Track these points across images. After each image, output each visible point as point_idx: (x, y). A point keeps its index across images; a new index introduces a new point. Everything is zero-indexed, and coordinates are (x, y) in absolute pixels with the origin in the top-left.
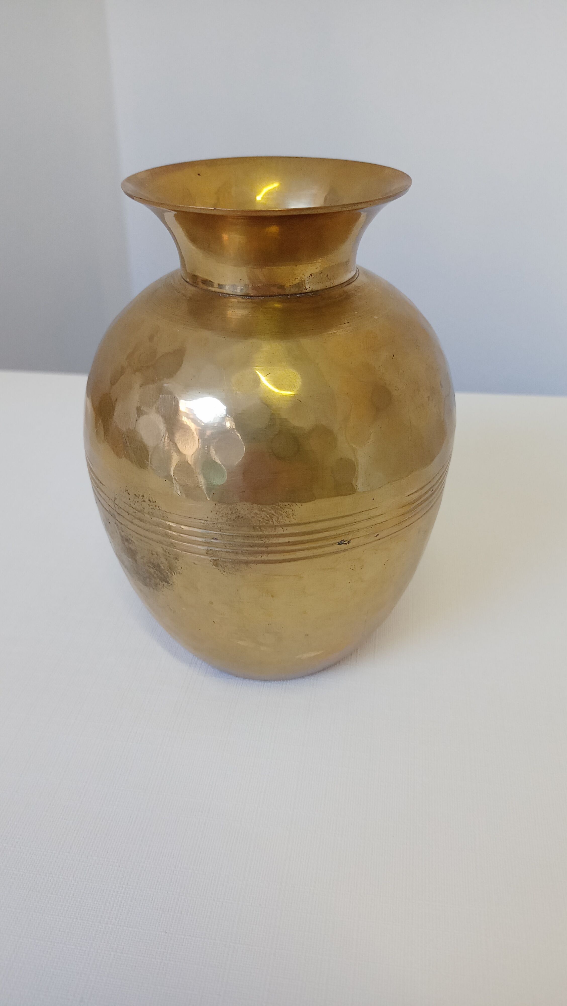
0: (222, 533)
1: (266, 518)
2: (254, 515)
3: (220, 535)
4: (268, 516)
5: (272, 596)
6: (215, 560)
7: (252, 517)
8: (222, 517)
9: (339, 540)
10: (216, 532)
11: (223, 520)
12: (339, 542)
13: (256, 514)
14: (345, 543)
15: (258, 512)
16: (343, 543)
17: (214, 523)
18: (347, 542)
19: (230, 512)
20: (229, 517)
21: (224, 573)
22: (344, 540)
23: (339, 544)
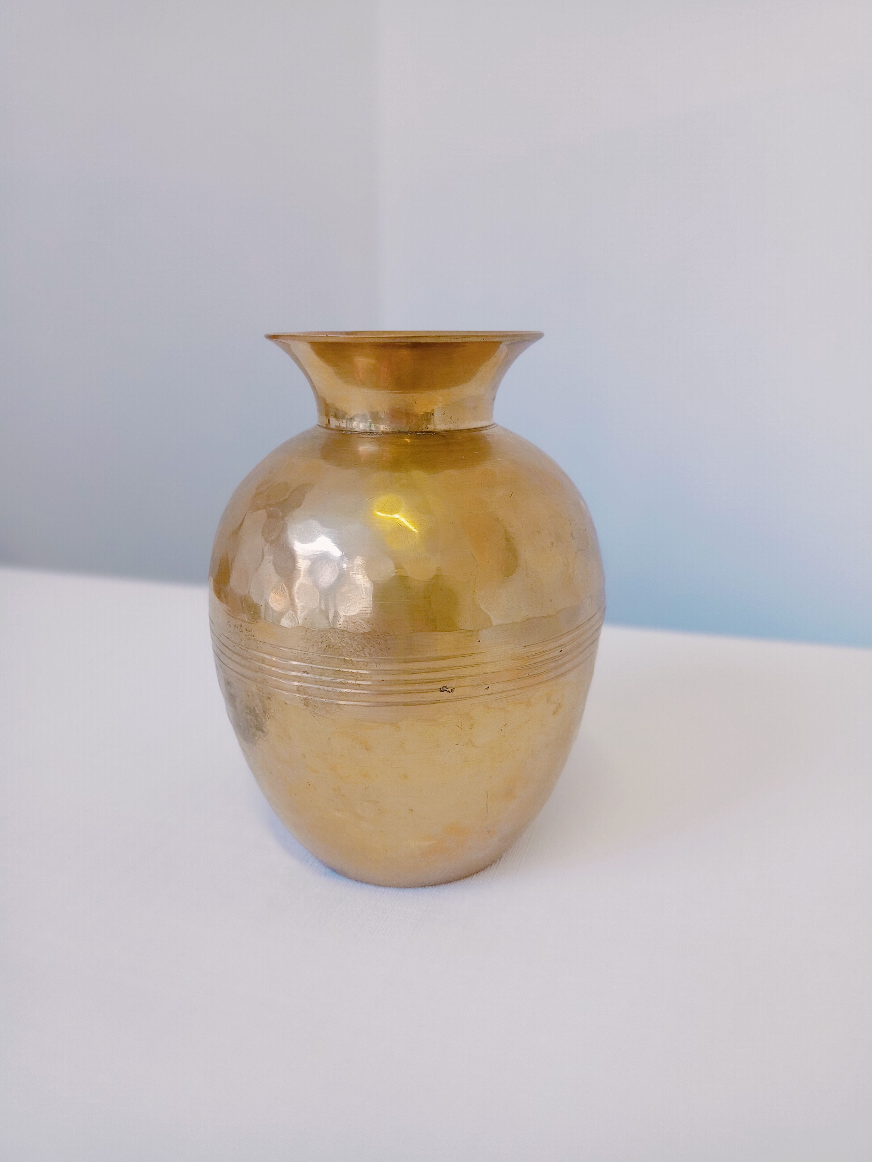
0: (312, 665)
1: (358, 649)
2: (345, 645)
3: (311, 668)
4: (360, 647)
5: (367, 749)
6: (306, 699)
7: (343, 647)
8: (313, 645)
9: (440, 686)
10: (307, 665)
11: (313, 649)
12: (440, 688)
13: (347, 643)
14: (448, 690)
15: (349, 641)
16: (446, 690)
17: (305, 652)
18: (450, 690)
19: (321, 640)
20: (320, 646)
21: (315, 716)
22: (446, 686)
23: (441, 691)
